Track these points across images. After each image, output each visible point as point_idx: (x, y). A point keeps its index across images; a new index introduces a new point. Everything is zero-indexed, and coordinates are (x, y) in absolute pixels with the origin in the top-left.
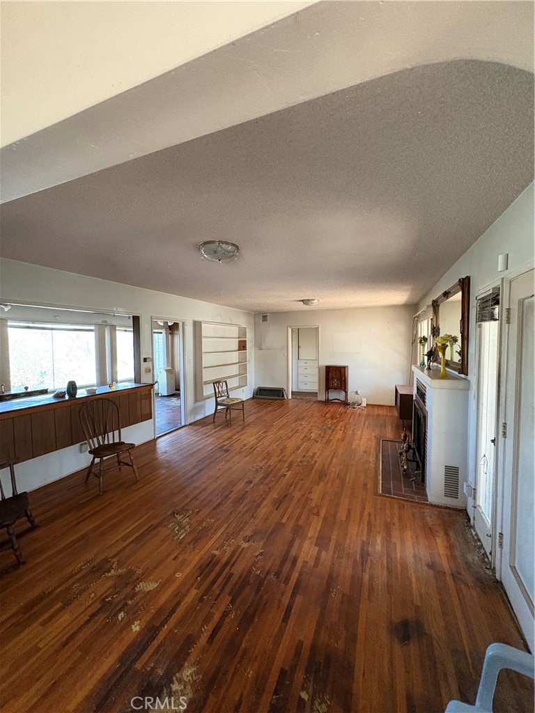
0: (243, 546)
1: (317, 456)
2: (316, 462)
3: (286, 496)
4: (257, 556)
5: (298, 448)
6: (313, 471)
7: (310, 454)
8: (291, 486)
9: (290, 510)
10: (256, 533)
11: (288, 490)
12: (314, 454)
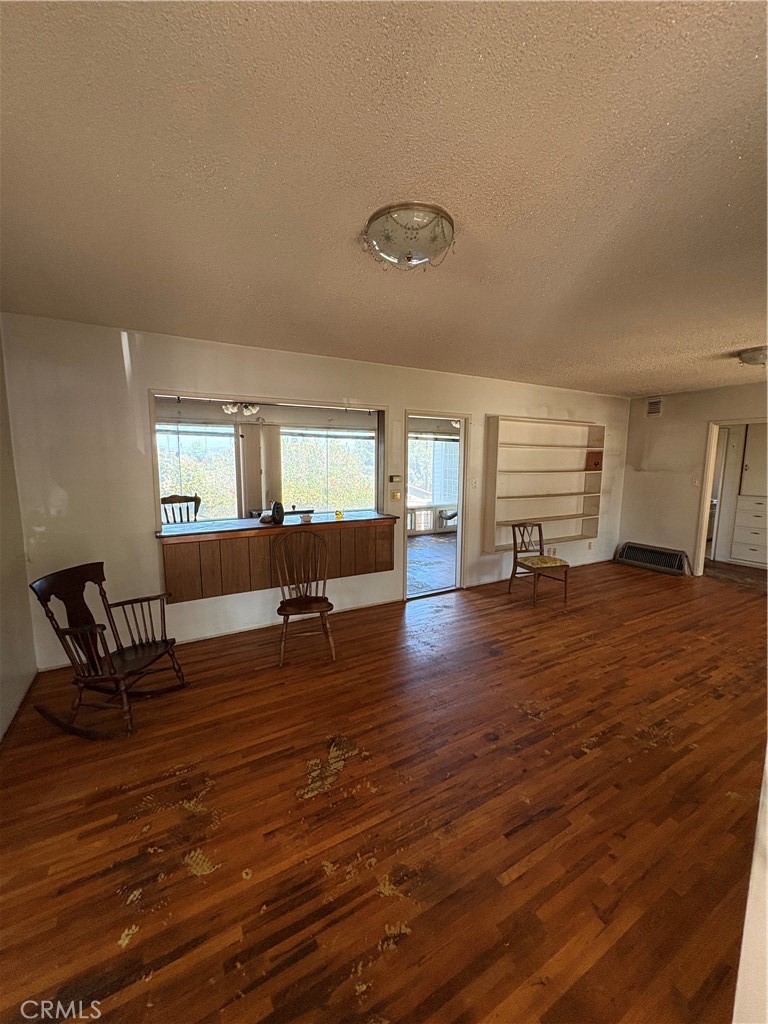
0: (381, 888)
1: (695, 737)
2: (687, 750)
3: (549, 811)
4: (387, 939)
5: (654, 697)
6: (663, 777)
7: (681, 723)
8: (580, 789)
9: (538, 856)
10: (427, 872)
11: (566, 797)
12: (692, 728)
